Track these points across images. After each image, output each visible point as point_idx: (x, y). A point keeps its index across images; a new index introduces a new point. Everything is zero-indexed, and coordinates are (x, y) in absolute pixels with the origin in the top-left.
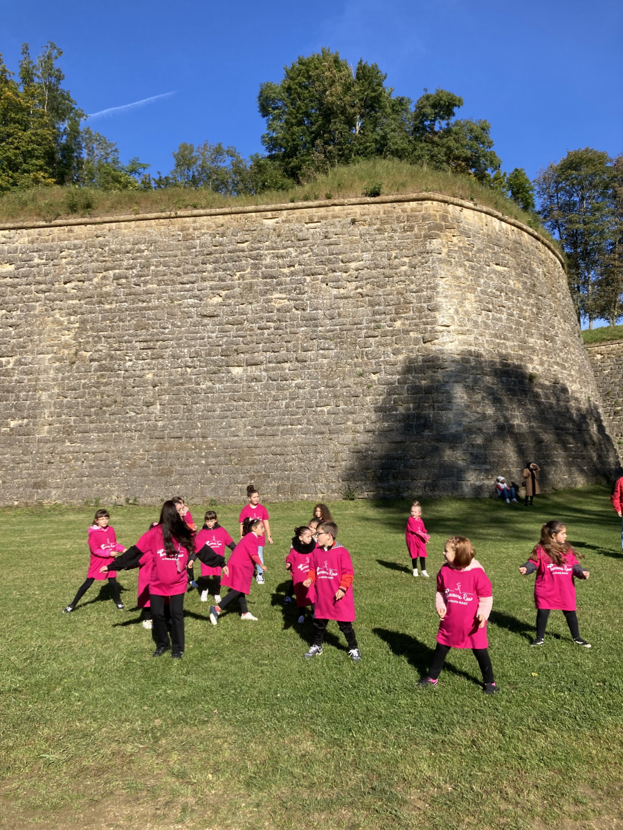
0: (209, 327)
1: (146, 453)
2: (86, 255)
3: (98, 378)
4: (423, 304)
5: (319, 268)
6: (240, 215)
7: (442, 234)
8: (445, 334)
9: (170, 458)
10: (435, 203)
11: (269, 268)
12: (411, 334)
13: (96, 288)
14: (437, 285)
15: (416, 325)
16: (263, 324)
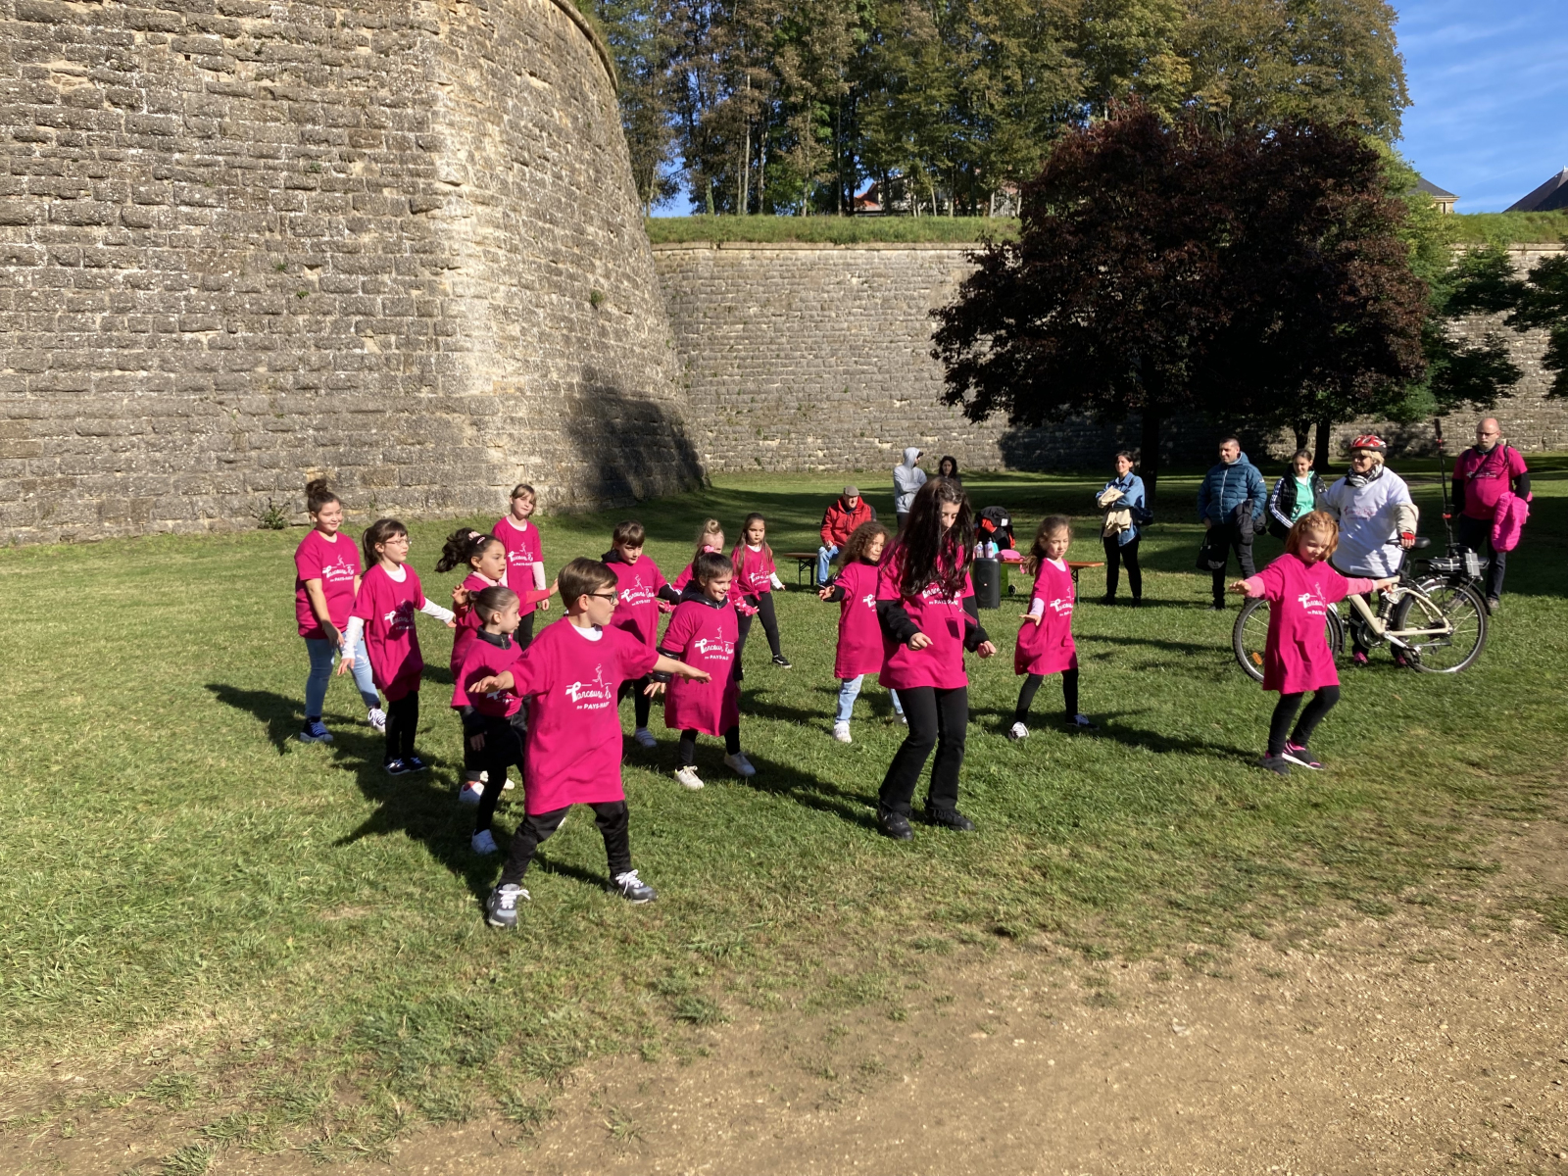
4: (406, 133)
5: (166, 16)
8: (454, 199)
12: (386, 192)
14: (434, 99)
15: (395, 175)
16: (27, 128)
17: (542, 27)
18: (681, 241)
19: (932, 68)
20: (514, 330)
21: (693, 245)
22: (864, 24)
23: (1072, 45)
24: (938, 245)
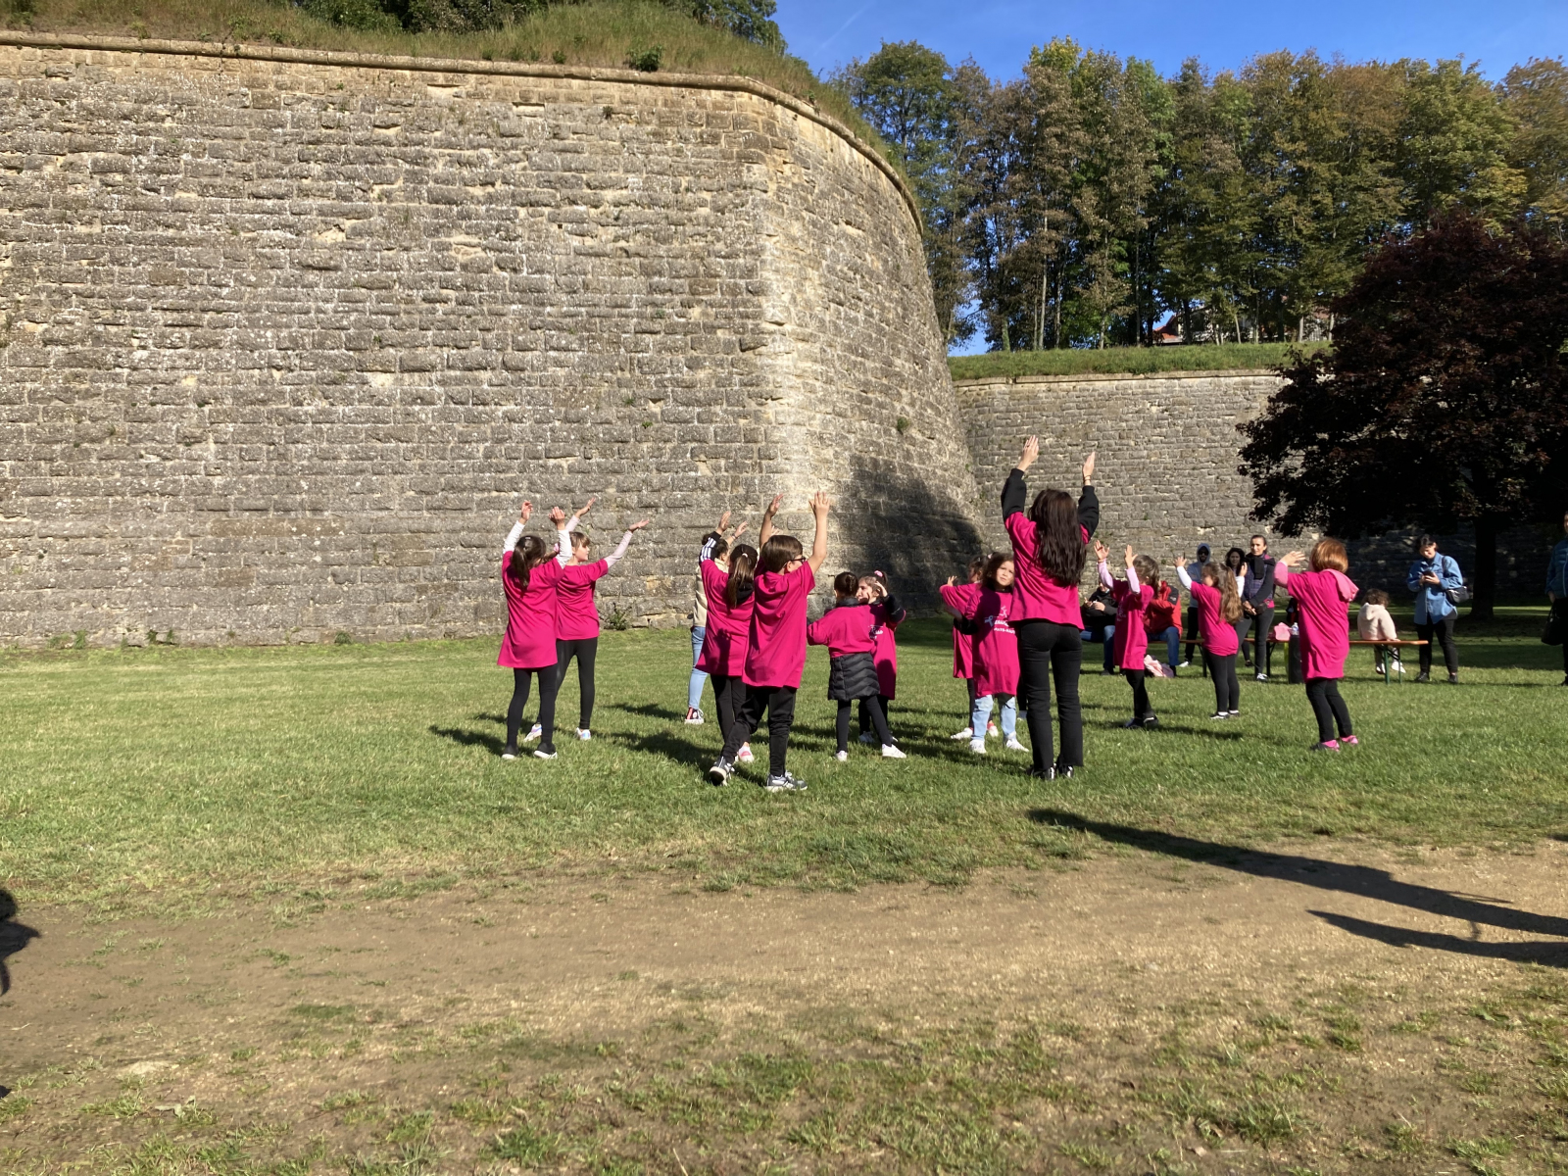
0: (320, 290)
1: (191, 541)
2: (23, 112)
3: (66, 380)
4: (738, 281)
5: (544, 193)
6: (378, 71)
7: (767, 157)
8: (778, 337)
9: (245, 550)
10: (755, 97)
11: (443, 182)
12: (719, 333)
13: (51, 187)
14: (762, 249)
15: (728, 317)
16: (433, 291)
17: (857, 181)
18: (977, 378)
19: (1235, 198)
20: (829, 453)
21: (989, 380)
22: (1163, 161)
23: (1390, 164)
24: (1243, 372)
